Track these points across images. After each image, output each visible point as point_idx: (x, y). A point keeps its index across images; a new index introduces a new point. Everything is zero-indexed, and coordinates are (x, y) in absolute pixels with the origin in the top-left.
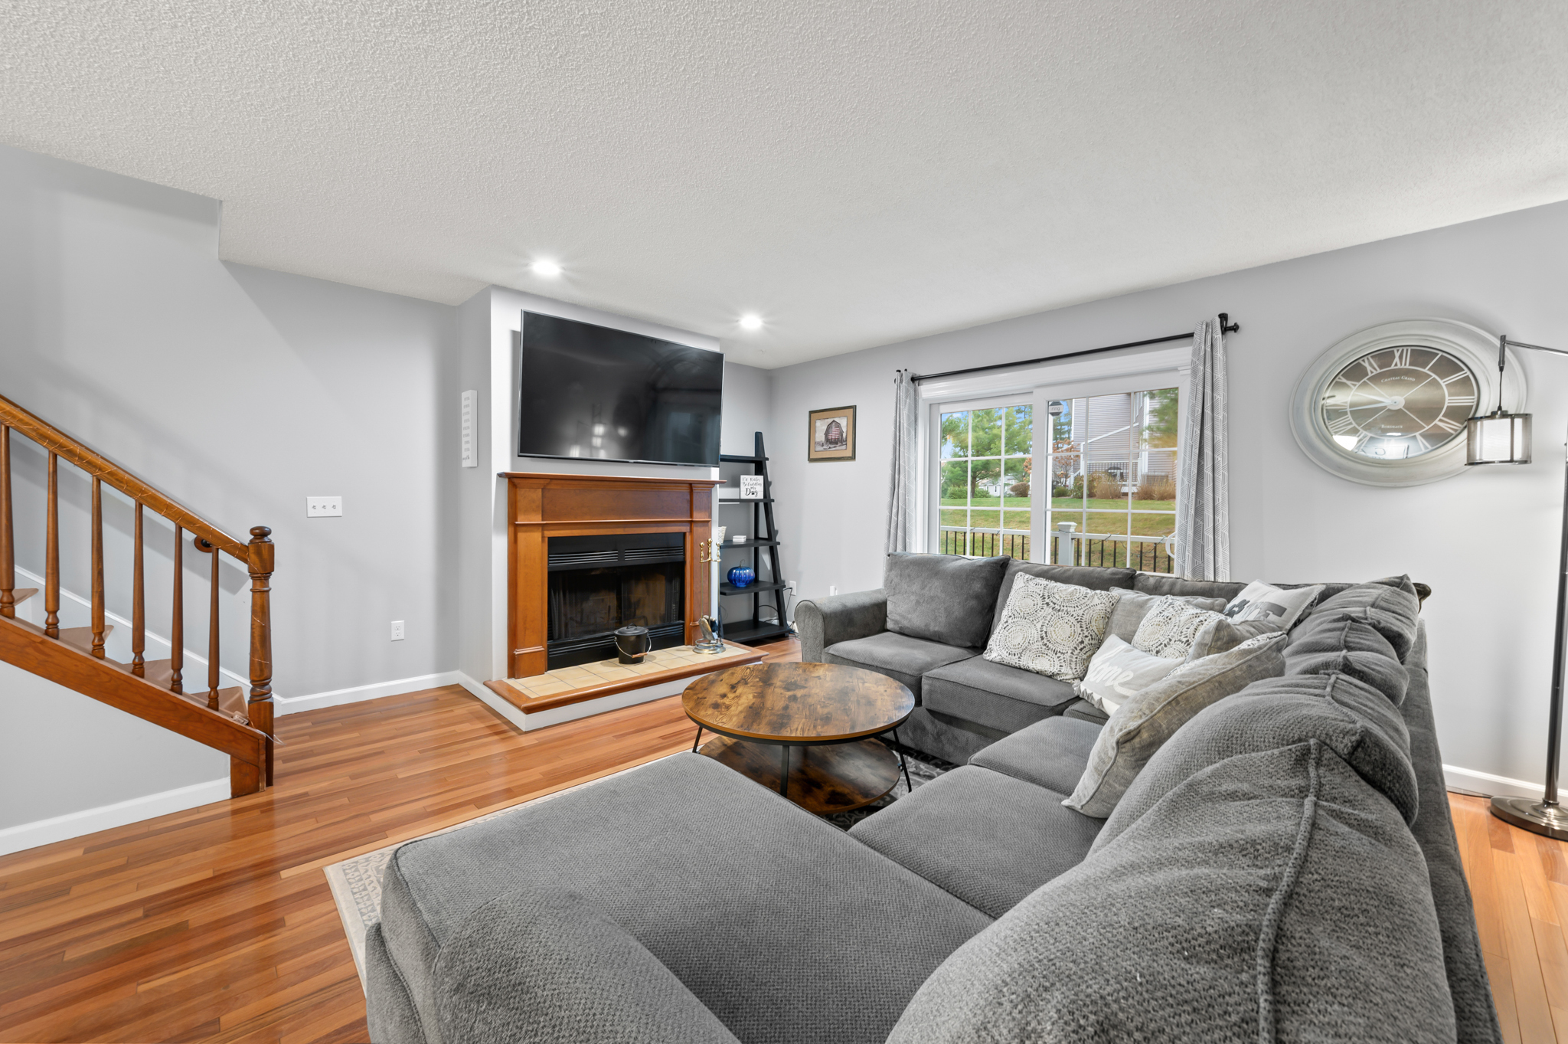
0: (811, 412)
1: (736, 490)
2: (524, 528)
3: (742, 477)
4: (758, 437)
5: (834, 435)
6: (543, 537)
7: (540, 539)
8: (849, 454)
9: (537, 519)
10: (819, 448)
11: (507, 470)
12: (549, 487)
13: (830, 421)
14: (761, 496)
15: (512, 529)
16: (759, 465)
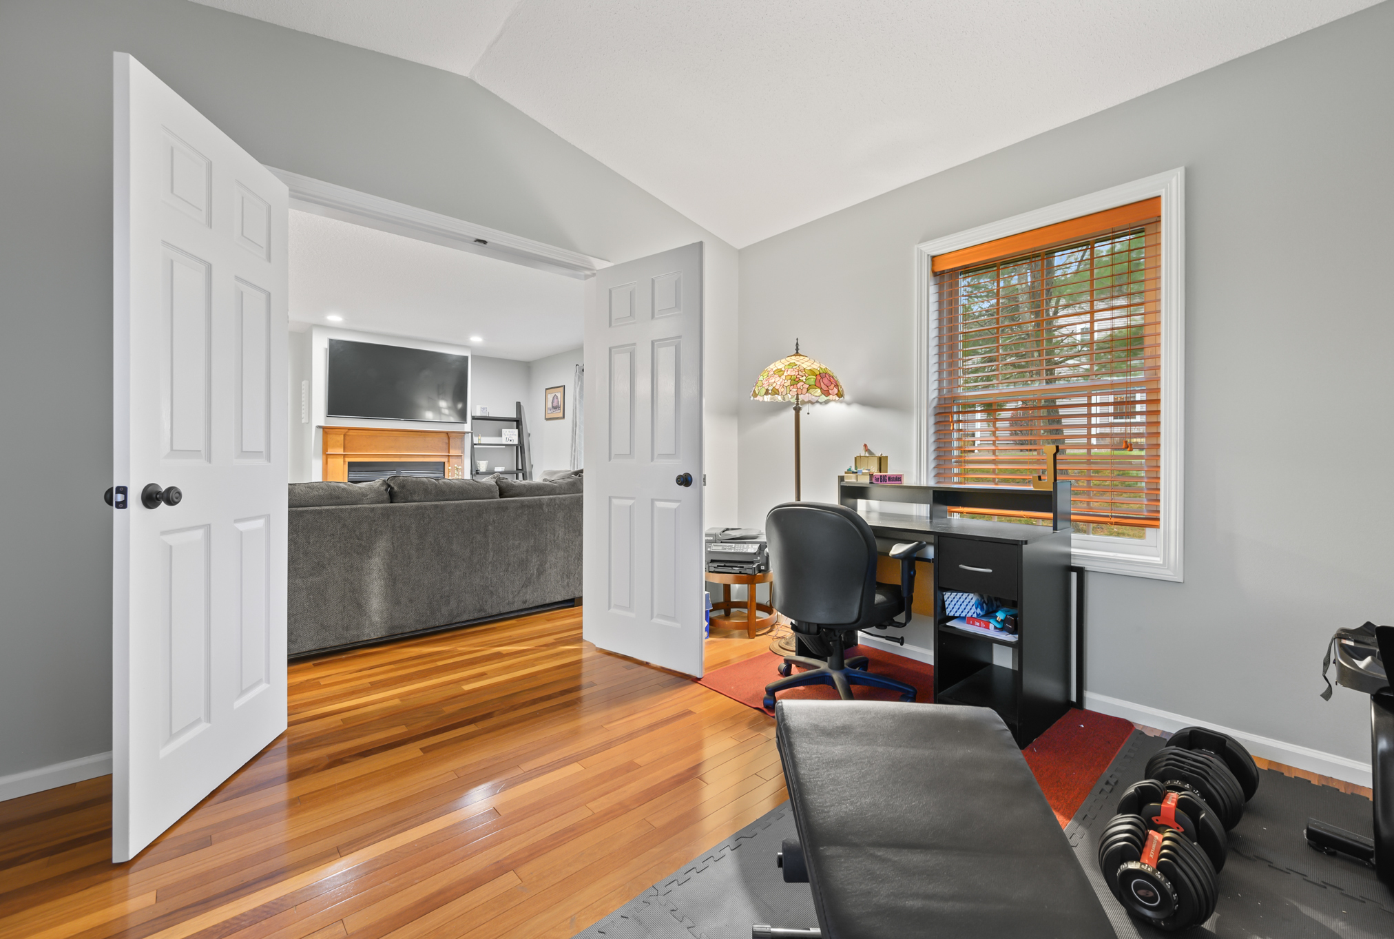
0: (546, 389)
1: (499, 438)
2: (332, 456)
3: (503, 430)
4: (518, 404)
5: (555, 404)
6: (344, 461)
7: (342, 462)
8: (561, 415)
9: (341, 451)
10: (549, 412)
11: (322, 424)
12: (348, 434)
13: (554, 394)
14: (516, 442)
15: (325, 457)
16: (518, 422)
